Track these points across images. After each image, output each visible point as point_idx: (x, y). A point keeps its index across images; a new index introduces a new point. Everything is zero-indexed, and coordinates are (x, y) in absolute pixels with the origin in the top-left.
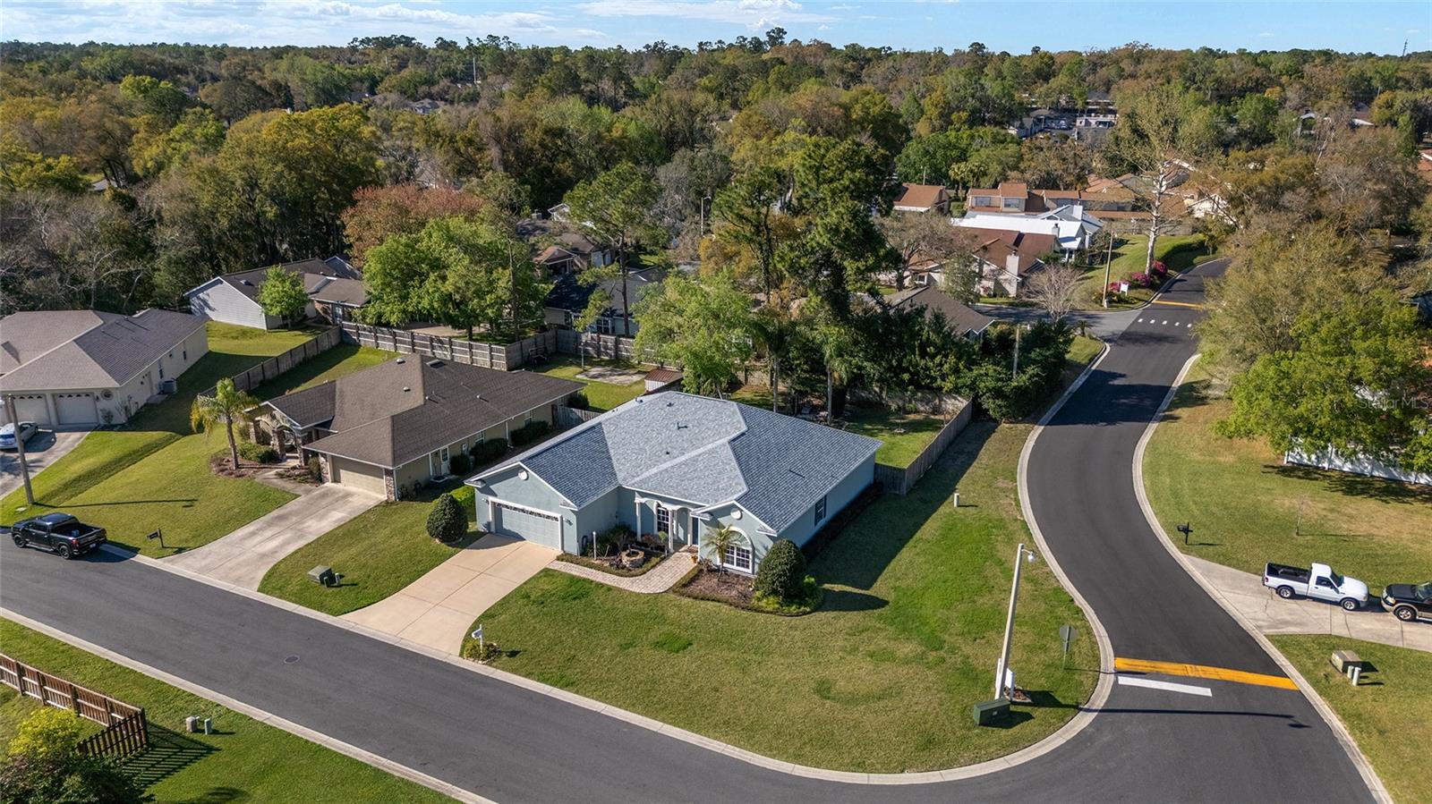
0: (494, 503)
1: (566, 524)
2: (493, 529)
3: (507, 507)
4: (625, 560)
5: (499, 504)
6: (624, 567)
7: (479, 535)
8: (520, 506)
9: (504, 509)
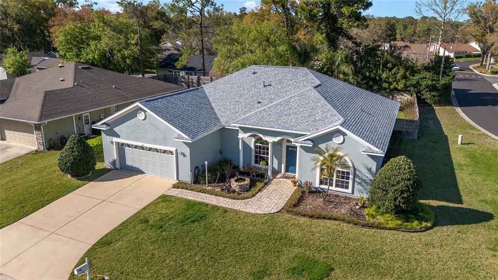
0: (118, 143)
1: (180, 157)
2: (118, 166)
3: (129, 146)
4: (234, 185)
5: (123, 144)
6: (234, 192)
7: (105, 171)
8: (140, 144)
9: (126, 148)
